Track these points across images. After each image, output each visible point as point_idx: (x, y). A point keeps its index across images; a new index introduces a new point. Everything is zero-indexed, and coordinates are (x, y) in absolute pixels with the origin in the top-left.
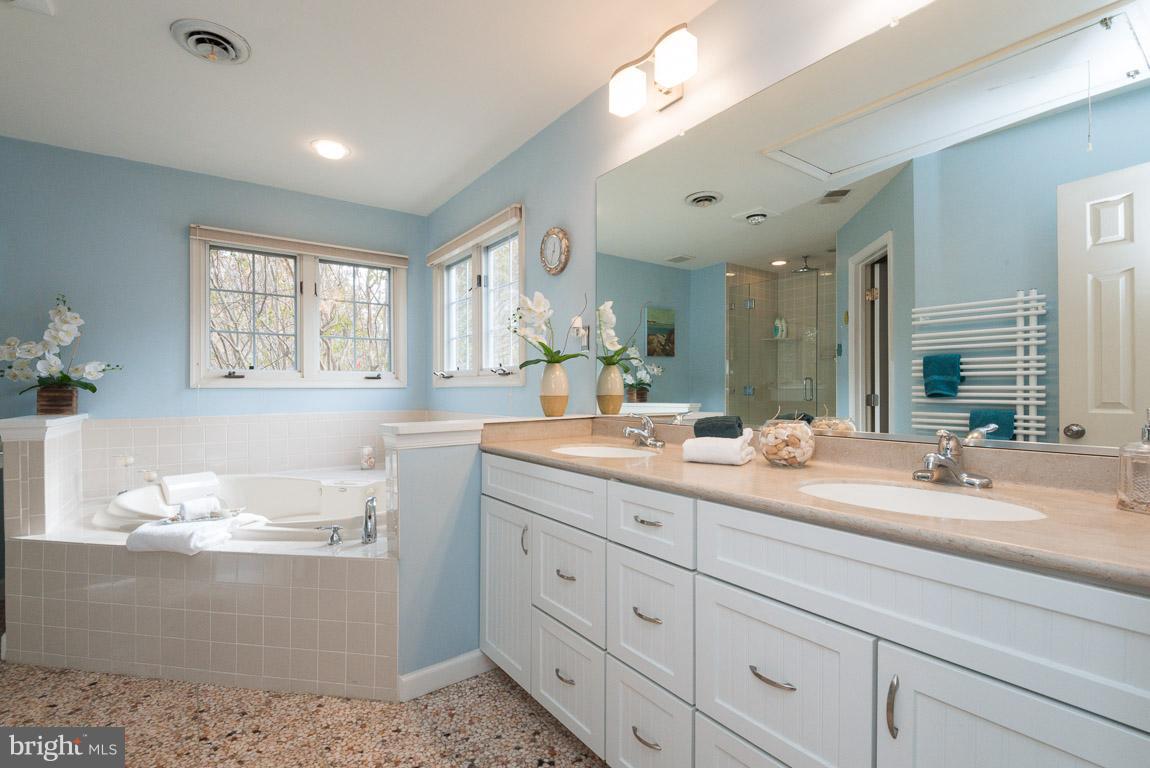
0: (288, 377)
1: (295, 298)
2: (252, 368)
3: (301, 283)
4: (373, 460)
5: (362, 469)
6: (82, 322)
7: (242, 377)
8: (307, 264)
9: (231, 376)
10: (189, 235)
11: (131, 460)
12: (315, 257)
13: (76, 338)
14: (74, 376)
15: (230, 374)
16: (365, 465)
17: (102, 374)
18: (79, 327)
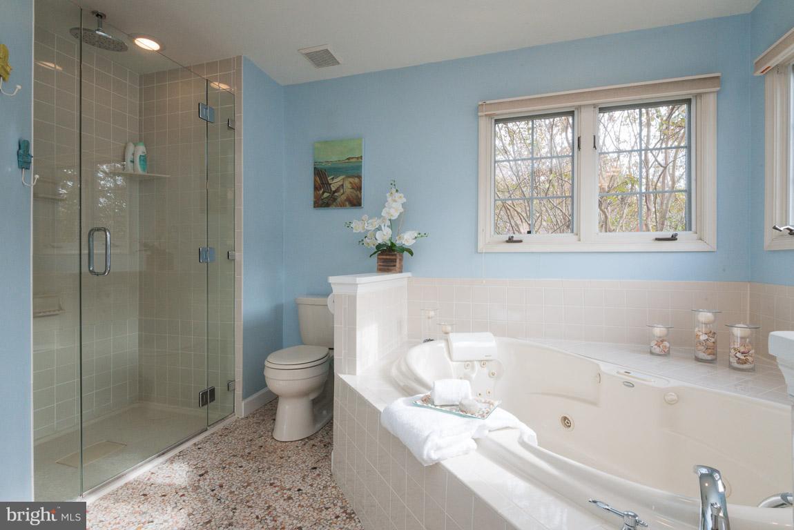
0: (565, 241)
1: (573, 156)
2: (529, 232)
3: (579, 139)
4: (666, 344)
5: (652, 353)
6: (405, 200)
7: (521, 241)
8: (586, 116)
9: (510, 240)
10: (478, 112)
11: (432, 313)
12: (595, 106)
13: (401, 213)
14: (398, 243)
15: (510, 239)
16: (657, 350)
17: (414, 241)
18: (402, 204)
